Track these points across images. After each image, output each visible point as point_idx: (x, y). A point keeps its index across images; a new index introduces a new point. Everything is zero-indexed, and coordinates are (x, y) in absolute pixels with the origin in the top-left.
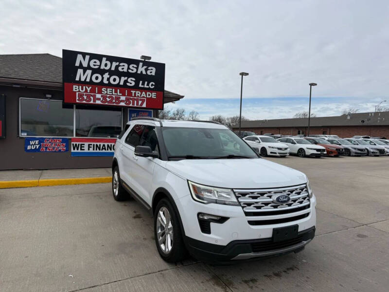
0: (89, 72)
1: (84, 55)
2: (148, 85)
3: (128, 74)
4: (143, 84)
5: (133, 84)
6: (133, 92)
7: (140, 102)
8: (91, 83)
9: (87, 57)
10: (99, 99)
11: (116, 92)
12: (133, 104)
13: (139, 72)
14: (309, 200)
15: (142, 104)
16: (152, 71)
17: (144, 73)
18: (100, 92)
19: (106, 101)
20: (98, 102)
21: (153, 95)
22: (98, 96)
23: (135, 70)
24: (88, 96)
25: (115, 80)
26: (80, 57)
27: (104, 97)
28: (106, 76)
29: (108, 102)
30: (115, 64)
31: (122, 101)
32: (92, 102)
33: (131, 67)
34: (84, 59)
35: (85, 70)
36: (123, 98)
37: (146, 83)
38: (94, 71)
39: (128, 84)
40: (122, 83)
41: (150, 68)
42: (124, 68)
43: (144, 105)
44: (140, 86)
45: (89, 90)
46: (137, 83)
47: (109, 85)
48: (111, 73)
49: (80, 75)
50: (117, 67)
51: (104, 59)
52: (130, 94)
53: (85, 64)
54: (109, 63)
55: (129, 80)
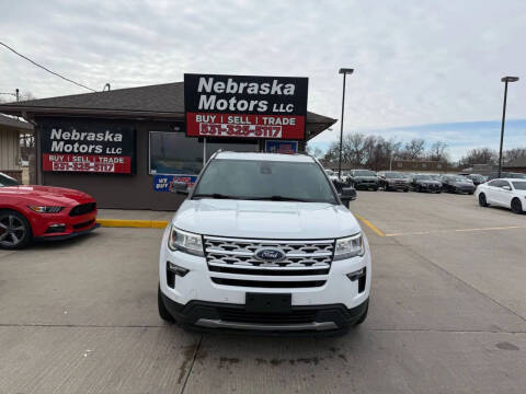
0: (213, 98)
1: (207, 77)
2: (284, 108)
3: (258, 97)
4: (278, 108)
5: (265, 108)
6: (265, 119)
7: (274, 131)
8: (216, 111)
9: (211, 80)
10: (225, 130)
11: (244, 120)
12: (265, 134)
13: (273, 93)
14: (330, 263)
15: (276, 134)
16: (291, 89)
17: (279, 93)
18: (226, 121)
19: (233, 132)
20: (223, 134)
21: (292, 121)
22: (224, 126)
23: (268, 91)
24: (213, 128)
25: (243, 105)
26: (202, 81)
27: (231, 128)
28: (233, 101)
29: (236, 133)
30: (242, 85)
31: (252, 131)
32: (217, 134)
33: (262, 87)
34: (207, 82)
35: (208, 95)
36: (253, 127)
37: (282, 106)
38: (219, 96)
39: (259, 109)
40: (251, 109)
41: (287, 85)
42: (254, 89)
43: (279, 135)
44: (274, 110)
45: (213, 119)
46: (270, 107)
47: (237, 112)
48: (239, 97)
49: (204, 103)
50: (245, 88)
51: (230, 80)
52: (261, 122)
53: (208, 90)
54: (235, 85)
55: (260, 104)
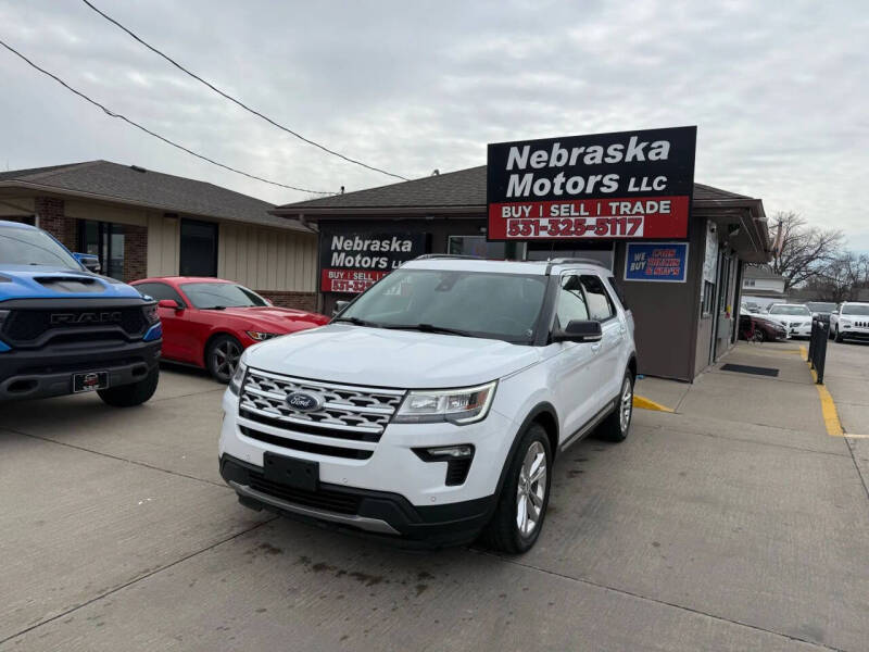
0: (529, 177)
1: (520, 145)
2: (650, 184)
3: (604, 169)
4: (638, 184)
5: (615, 186)
6: (614, 205)
7: (629, 226)
8: (532, 198)
9: (527, 149)
10: (545, 228)
11: (577, 209)
12: (613, 232)
13: (629, 159)
14: (385, 425)
15: (634, 230)
16: (663, 150)
17: (641, 158)
18: (547, 214)
19: (558, 231)
20: (543, 234)
21: (663, 207)
22: (544, 222)
23: (619, 156)
24: (526, 224)
25: (575, 185)
26: (514, 152)
27: (554, 223)
28: (560, 179)
29: (562, 232)
30: (576, 152)
31: (590, 228)
32: (532, 235)
33: (610, 151)
34: (521, 153)
35: (521, 174)
36: (591, 221)
37: (645, 180)
38: (538, 174)
39: (604, 190)
40: (589, 190)
41: (656, 144)
42: (595, 155)
43: (640, 233)
44: (631, 188)
45: (527, 211)
46: (623, 183)
47: (566, 198)
48: (569, 171)
49: (516, 186)
50: (581, 157)
51: (557, 146)
52: (607, 211)
53: (522, 165)
54: (564, 152)
55: (606, 181)
